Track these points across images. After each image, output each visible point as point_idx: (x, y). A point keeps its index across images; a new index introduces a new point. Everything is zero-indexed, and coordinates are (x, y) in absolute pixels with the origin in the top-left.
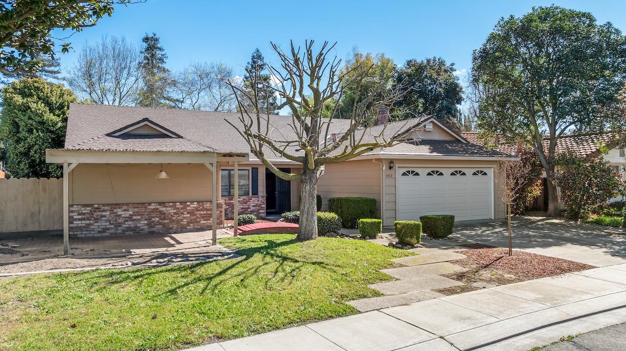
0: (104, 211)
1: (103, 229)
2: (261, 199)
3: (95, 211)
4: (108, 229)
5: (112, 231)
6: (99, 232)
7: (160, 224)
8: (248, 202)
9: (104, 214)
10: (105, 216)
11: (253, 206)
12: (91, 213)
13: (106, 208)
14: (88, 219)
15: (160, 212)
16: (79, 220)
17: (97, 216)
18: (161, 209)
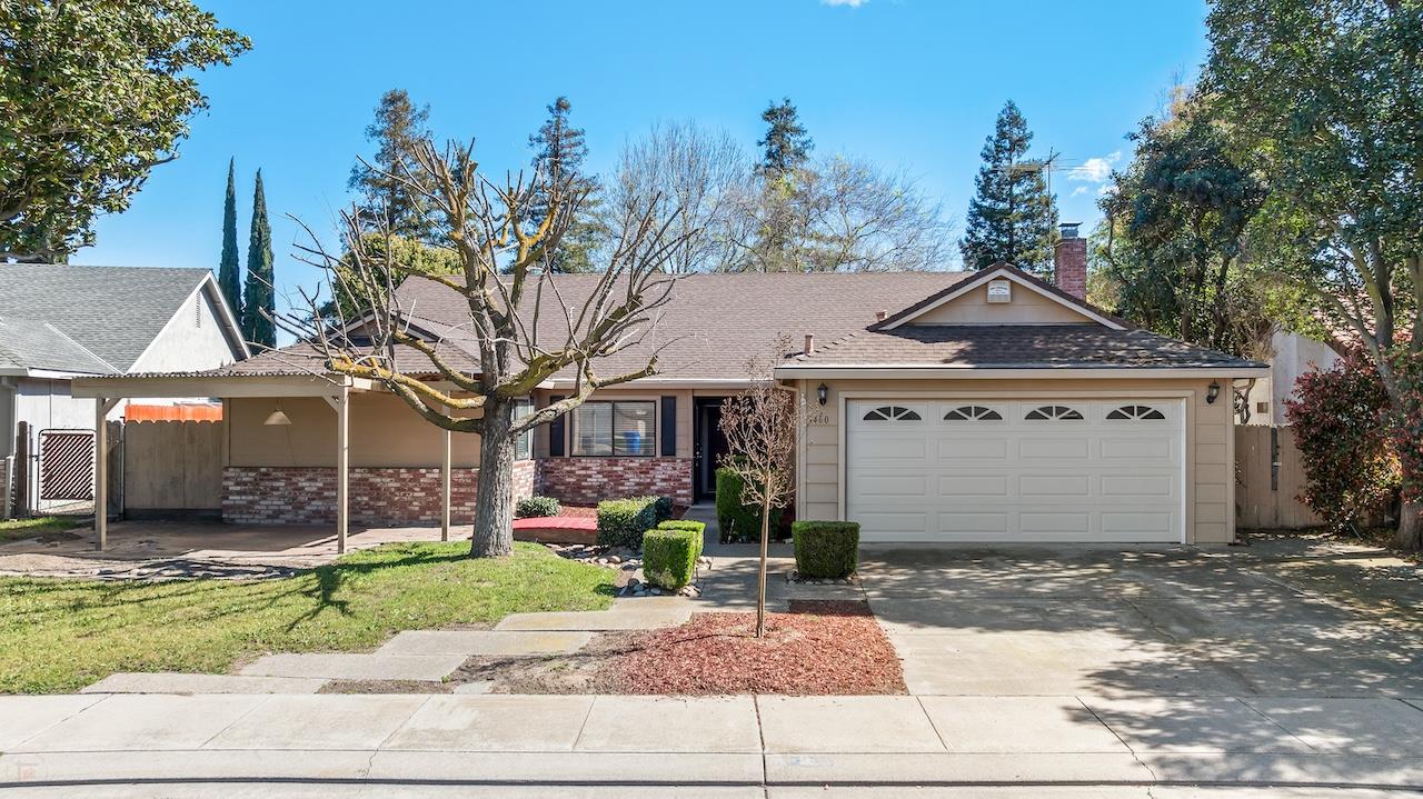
0: (276, 479)
1: (274, 511)
2: (679, 465)
3: (262, 480)
4: (282, 512)
5: (288, 516)
6: (269, 517)
7: (371, 508)
8: (651, 472)
9: (276, 484)
10: (277, 489)
11: (663, 480)
12: (255, 483)
13: (279, 474)
14: (252, 494)
15: (371, 484)
16: (238, 493)
17: (266, 487)
18: (371, 480)
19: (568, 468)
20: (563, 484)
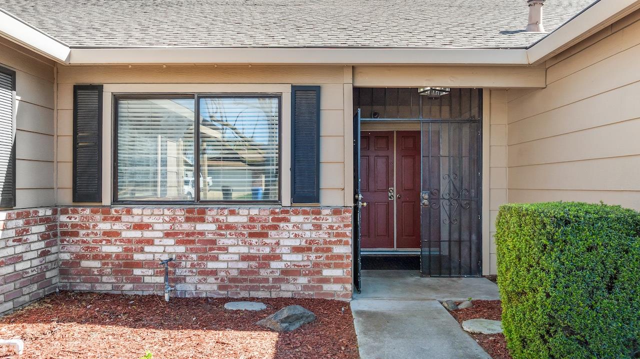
2: (328, 219)
8: (272, 233)
11: (297, 250)
19: (106, 226)
20: (95, 258)
